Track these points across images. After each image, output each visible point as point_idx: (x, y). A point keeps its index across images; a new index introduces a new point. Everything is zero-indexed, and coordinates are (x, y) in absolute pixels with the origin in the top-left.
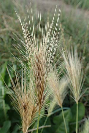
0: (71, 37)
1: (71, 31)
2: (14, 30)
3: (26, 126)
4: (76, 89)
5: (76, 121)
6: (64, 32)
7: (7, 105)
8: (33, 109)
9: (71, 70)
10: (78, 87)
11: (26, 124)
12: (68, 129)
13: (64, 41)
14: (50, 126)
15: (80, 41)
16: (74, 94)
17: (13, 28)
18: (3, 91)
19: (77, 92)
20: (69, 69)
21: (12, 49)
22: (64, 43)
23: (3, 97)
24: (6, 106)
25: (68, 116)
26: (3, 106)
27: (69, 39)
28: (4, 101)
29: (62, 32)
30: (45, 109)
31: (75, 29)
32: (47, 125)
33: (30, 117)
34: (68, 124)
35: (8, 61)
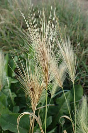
0: (66, 25)
1: (66, 19)
2: (11, 22)
3: (35, 105)
4: (71, 71)
5: (74, 101)
6: (58, 20)
7: (14, 93)
8: (39, 89)
9: (66, 56)
10: (73, 70)
11: (34, 103)
12: (70, 107)
13: (59, 30)
14: (54, 105)
15: (75, 29)
16: (71, 76)
17: (10, 21)
18: (8, 81)
19: (73, 74)
20: (65, 56)
21: (11, 41)
22: (60, 31)
23: (9, 86)
24: (12, 95)
25: (69, 97)
26: (9, 95)
27: (64, 27)
28: (10, 90)
29: (57, 21)
30: (48, 94)
31: (69, 16)
32: (52, 104)
33: (37, 96)
34: (69, 103)
35: (9, 53)
